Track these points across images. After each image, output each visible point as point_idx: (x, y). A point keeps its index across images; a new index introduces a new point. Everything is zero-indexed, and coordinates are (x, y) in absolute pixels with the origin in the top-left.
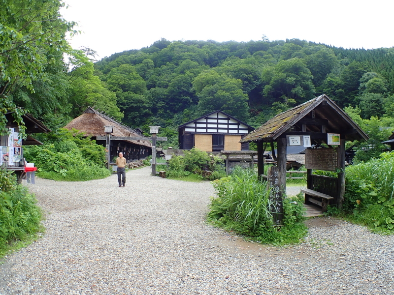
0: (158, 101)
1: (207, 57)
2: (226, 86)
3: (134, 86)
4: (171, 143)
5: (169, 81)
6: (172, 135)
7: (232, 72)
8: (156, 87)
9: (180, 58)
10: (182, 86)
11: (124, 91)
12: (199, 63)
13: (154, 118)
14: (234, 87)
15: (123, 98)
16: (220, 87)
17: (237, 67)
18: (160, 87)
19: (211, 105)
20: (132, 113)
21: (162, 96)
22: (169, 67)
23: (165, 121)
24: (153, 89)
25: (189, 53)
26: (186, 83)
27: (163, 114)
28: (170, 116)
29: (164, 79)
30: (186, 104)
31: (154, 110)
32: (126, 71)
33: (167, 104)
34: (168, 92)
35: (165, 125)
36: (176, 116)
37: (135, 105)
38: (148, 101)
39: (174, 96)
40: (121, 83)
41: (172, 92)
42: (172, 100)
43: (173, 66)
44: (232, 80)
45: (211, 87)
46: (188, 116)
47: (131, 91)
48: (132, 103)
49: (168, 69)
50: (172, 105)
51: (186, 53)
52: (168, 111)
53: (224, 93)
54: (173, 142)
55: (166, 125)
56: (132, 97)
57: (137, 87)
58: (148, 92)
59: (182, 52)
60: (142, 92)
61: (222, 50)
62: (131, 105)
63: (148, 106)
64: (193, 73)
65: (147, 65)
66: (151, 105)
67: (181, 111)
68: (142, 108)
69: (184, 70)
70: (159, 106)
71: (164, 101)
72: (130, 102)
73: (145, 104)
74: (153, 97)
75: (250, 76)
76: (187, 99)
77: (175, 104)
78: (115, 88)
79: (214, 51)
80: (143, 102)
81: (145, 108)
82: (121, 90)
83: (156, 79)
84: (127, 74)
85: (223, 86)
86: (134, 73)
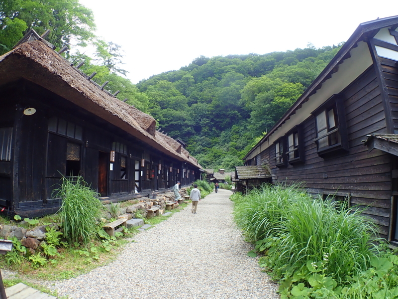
0: (201, 118)
1: (252, 69)
2: (285, 92)
3: (173, 102)
4: (220, 164)
5: (213, 96)
6: (220, 156)
7: (287, 77)
8: (199, 103)
9: (223, 72)
10: (227, 99)
11: (163, 108)
12: (245, 76)
13: (198, 137)
14: (294, 92)
15: (161, 115)
16: (277, 93)
17: (291, 72)
18: (202, 102)
19: (268, 115)
20: (172, 132)
21: (205, 111)
22: (211, 82)
23: (211, 140)
24: (195, 105)
25: (231, 66)
26: (232, 96)
27: (208, 133)
28: (216, 133)
29: (207, 93)
30: (234, 120)
31: (198, 129)
32: (164, 87)
33: (212, 120)
34: (213, 107)
35: (210, 144)
36: (223, 134)
37: (175, 123)
38: (190, 118)
39: (220, 111)
40: (159, 99)
41: (217, 106)
42: (217, 116)
43: (215, 80)
44: (289, 85)
45: (266, 94)
46: (237, 133)
47: (170, 108)
48: (171, 121)
49: (211, 84)
50: (217, 122)
51: (228, 66)
52: (214, 129)
53: (283, 99)
54: (223, 163)
55: (213, 144)
56: (172, 114)
57: (177, 104)
58: (190, 108)
59: (224, 65)
60: (183, 109)
61: (268, 60)
62: (171, 123)
63: (190, 124)
64: (239, 84)
65: (186, 81)
66: (194, 123)
67: (228, 127)
68: (183, 126)
69: (229, 82)
70: (202, 124)
71: (208, 118)
72: (170, 119)
73: (186, 122)
74: (195, 114)
75: (308, 80)
76: (235, 114)
77: (221, 120)
78: (152, 105)
79: (259, 62)
80: (184, 120)
81: (187, 126)
82: (159, 107)
83: (198, 95)
84: (166, 90)
85: (280, 91)
86: (174, 90)
